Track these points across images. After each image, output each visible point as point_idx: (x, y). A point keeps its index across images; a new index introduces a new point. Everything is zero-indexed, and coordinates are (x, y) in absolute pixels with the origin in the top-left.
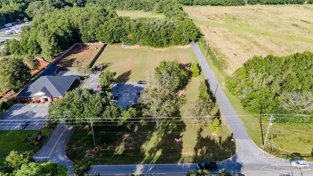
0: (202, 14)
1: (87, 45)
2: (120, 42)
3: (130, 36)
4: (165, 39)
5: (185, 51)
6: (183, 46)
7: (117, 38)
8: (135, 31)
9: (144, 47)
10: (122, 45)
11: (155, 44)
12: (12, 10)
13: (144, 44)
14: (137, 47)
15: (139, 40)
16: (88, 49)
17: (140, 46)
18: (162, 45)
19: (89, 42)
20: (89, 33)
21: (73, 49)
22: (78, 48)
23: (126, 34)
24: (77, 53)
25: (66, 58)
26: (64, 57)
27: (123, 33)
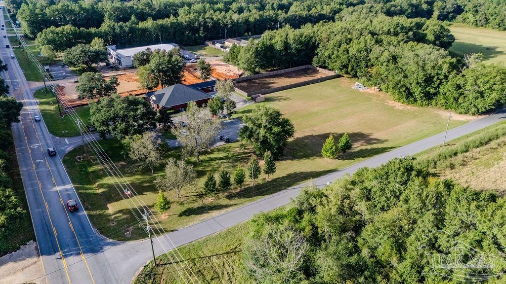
1: (318, 70)
2: (355, 76)
3: (373, 71)
7: (353, 69)
9: (385, 95)
10: (356, 83)
14: (374, 90)
17: (380, 91)
19: (321, 67)
20: (326, 54)
21: (294, 72)
22: (306, 71)
23: (367, 66)
24: (293, 77)
25: (267, 79)
26: (266, 77)
27: (363, 64)
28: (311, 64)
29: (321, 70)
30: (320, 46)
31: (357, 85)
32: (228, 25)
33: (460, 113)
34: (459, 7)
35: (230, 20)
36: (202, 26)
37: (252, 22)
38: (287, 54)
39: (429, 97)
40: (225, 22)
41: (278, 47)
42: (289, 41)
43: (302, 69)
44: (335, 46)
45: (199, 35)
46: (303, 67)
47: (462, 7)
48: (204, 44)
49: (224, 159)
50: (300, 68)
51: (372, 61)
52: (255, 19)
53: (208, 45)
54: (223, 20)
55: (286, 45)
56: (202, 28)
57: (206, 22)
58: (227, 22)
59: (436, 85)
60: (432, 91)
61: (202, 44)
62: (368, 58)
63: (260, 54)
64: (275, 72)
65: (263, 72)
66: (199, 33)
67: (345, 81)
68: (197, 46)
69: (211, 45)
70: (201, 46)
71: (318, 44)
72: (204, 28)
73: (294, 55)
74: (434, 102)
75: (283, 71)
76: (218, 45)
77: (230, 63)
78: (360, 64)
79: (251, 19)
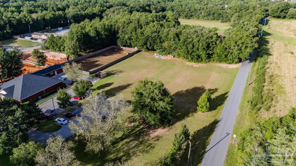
0: (292, 29)
1: (122, 49)
2: (154, 50)
3: (165, 44)
4: (204, 52)
5: (226, 71)
6: (228, 65)
7: (151, 45)
8: (172, 39)
9: (178, 59)
10: (155, 54)
11: (189, 57)
12: (91, 12)
13: (179, 55)
14: (170, 57)
15: (174, 50)
16: (121, 53)
17: (174, 57)
18: (199, 58)
19: (125, 46)
20: (126, 37)
21: (106, 51)
22: (113, 51)
23: (161, 42)
24: (107, 55)
25: (90, 59)
26: (89, 57)
27: (158, 41)
28: (117, 45)
29: (124, 48)
30: (120, 31)
31: (156, 55)
32: (29, 22)
33: (230, 63)
34: (163, 8)
35: (30, 19)
36: (7, 24)
37: (48, 20)
38: (100, 39)
39: (209, 56)
40: (27, 20)
41: (92, 34)
42: (98, 30)
43: (110, 49)
44: (133, 31)
45: (6, 31)
46: (110, 47)
47: (165, 8)
48: (12, 38)
49: (125, 138)
50: (109, 48)
51: (163, 38)
52: (50, 17)
53: (17, 39)
54: (25, 18)
55: (98, 33)
56: (8, 25)
57: (11, 20)
58: (28, 20)
59: (212, 49)
60: (211, 52)
61: (10, 39)
62: (160, 37)
63: (81, 40)
64: (94, 53)
65: (83, 54)
66: (6, 29)
67: (145, 53)
68: (6, 41)
69: (19, 39)
70: (10, 40)
71: (117, 30)
72: (9, 26)
73: (104, 39)
74: (212, 59)
75: (98, 52)
76: (27, 38)
77: (50, 50)
78: (155, 41)
79: (47, 17)
